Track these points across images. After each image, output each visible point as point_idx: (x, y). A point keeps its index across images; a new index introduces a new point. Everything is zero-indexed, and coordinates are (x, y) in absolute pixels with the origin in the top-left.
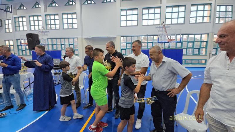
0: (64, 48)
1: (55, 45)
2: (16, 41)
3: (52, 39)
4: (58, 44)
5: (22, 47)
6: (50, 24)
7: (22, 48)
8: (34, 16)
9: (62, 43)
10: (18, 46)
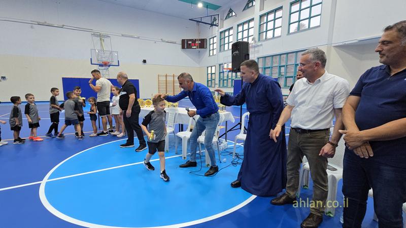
0: (283, 74)
1: (270, 68)
2: (218, 66)
3: (265, 57)
4: (274, 65)
5: (223, 75)
6: (265, 30)
7: (223, 77)
8: (243, 24)
9: (282, 64)
10: (220, 73)
